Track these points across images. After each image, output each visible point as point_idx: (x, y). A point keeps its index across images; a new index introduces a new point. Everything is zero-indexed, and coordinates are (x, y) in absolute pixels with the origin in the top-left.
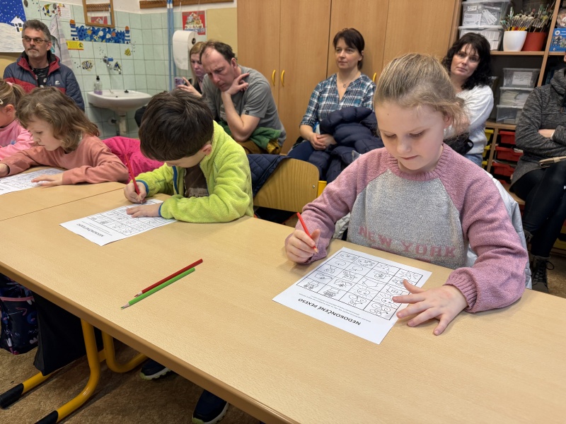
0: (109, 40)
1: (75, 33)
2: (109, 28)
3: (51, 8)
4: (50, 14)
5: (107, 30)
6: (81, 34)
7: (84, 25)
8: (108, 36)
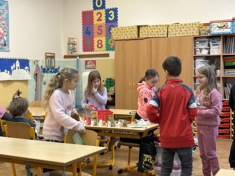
0: (52, 72)
1: (42, 71)
2: (53, 67)
3: (36, 62)
4: (36, 64)
5: (52, 68)
6: (44, 71)
7: (45, 67)
8: (53, 71)
